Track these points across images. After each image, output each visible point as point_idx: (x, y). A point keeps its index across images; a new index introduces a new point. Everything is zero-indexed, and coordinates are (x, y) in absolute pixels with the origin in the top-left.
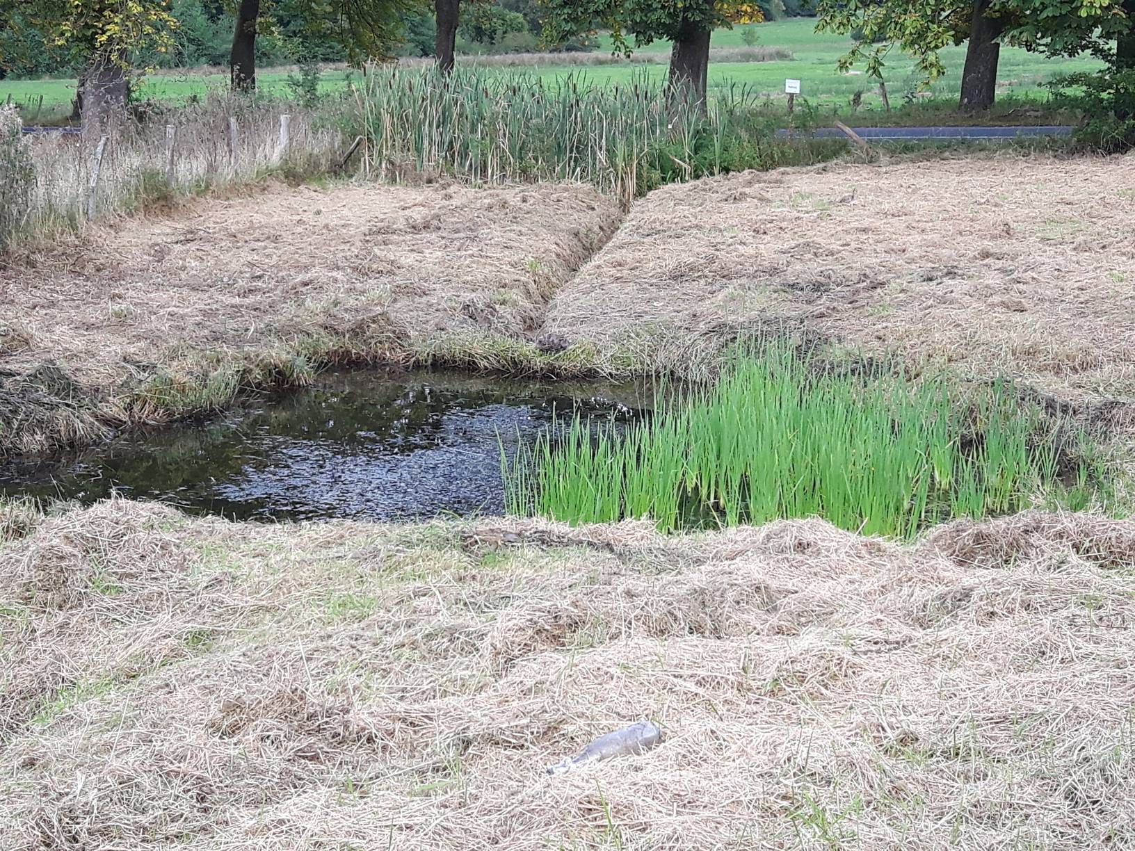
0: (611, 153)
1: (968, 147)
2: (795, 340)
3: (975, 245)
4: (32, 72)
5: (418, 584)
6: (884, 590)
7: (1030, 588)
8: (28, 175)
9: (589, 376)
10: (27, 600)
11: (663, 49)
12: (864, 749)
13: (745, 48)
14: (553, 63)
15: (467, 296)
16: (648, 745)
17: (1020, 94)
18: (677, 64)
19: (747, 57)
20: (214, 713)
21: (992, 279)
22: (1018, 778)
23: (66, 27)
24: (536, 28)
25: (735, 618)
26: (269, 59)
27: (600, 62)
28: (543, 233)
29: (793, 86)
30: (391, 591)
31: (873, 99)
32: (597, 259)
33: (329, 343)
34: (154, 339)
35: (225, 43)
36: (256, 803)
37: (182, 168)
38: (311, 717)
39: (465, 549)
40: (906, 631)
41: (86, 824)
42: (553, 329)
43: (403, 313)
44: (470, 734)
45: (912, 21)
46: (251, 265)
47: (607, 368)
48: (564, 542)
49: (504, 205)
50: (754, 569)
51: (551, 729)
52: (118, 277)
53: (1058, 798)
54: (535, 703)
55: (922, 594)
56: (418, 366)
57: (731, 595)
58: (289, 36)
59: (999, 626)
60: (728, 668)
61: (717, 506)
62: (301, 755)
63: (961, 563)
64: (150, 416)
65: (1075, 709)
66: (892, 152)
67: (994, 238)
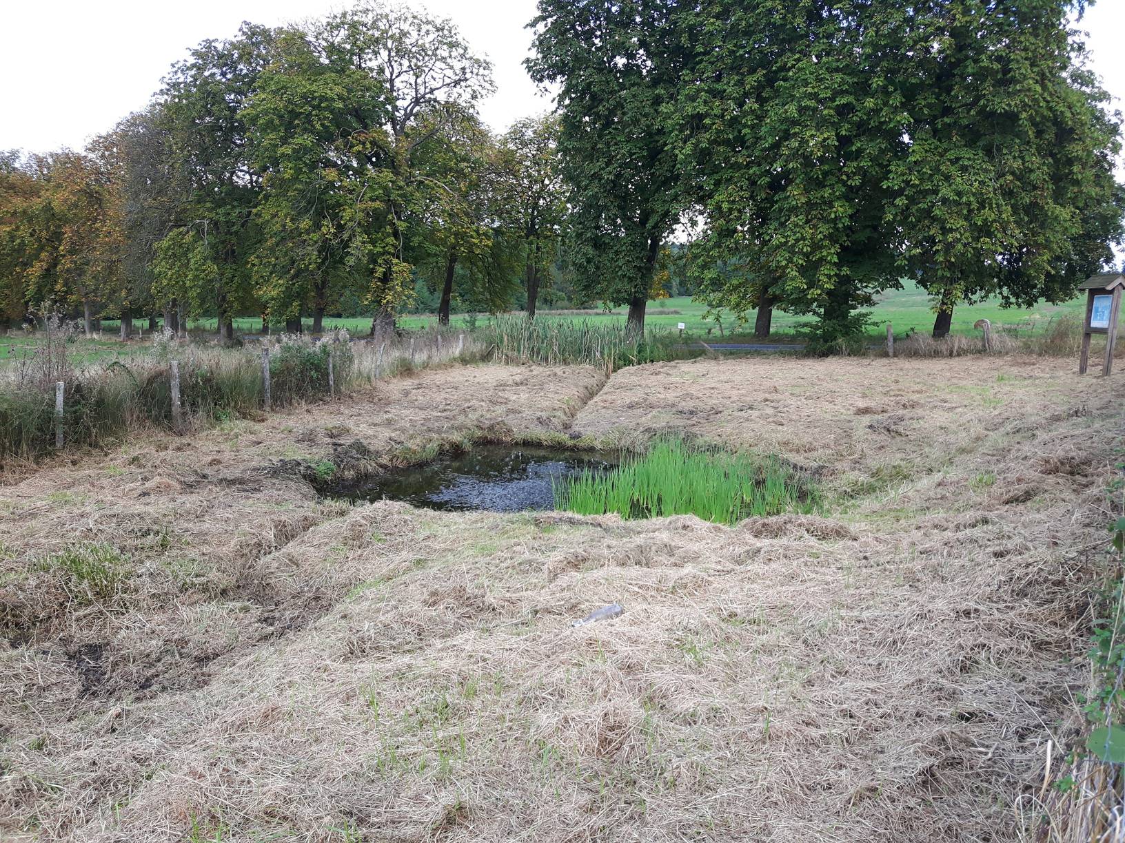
0: (602, 353)
1: (758, 353)
2: (682, 435)
3: (762, 396)
4: (353, 315)
5: (516, 540)
6: (722, 547)
7: (787, 548)
8: (351, 359)
9: (592, 449)
10: (345, 544)
11: (625, 309)
12: (713, 619)
13: (661, 309)
14: (577, 314)
15: (539, 414)
16: (617, 615)
17: (781, 331)
18: (631, 315)
19: (661, 313)
20: (426, 596)
21: (769, 411)
22: (782, 634)
23: (369, 296)
24: (570, 299)
25: (656, 559)
26: (455, 311)
27: (598, 314)
28: (572, 387)
29: (681, 326)
30: (504, 543)
31: (716, 332)
32: (596, 399)
33: (479, 433)
34: (403, 430)
35: (437, 304)
36: (443, 637)
37: (417, 356)
38: (468, 599)
39: (536, 525)
40: (732, 566)
41: (369, 644)
42: (576, 429)
43: (511, 421)
44: (538, 608)
45: (734, 298)
46: (445, 399)
47: (599, 446)
48: (580, 523)
49: (555, 375)
50: (664, 536)
51: (574, 606)
52: (388, 403)
53: (799, 643)
54: (566, 594)
55: (739, 550)
56: (517, 444)
57: (654, 548)
58: (464, 301)
59: (773, 565)
60: (652, 582)
61: (647, 508)
62: (463, 616)
63: (756, 536)
64: (400, 464)
65: (807, 603)
66: (725, 355)
67: (770, 393)
